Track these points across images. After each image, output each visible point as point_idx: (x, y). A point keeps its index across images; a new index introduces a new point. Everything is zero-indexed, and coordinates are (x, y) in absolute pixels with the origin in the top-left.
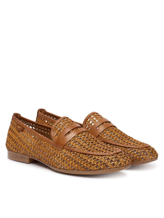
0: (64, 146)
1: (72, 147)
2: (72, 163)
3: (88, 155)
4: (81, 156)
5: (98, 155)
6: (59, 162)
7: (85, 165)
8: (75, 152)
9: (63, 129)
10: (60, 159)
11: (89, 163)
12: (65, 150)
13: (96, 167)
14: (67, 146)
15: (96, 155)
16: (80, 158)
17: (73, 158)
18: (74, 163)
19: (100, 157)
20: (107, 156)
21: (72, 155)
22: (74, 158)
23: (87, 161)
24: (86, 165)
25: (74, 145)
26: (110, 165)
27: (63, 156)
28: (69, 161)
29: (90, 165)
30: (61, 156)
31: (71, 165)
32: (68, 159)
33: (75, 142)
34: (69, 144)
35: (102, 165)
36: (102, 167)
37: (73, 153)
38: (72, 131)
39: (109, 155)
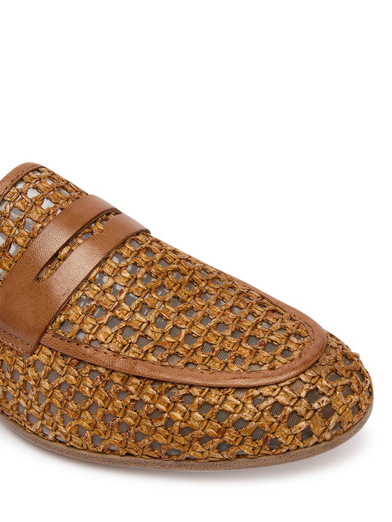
0: (41, 337)
1: (81, 336)
2: (94, 426)
3: (170, 386)
4: (132, 388)
5: (220, 388)
6: (31, 407)
7: (161, 440)
8: (101, 370)
9: (20, 241)
10: (30, 396)
11: (182, 432)
12: (49, 353)
13: (219, 448)
14: (55, 335)
15: (211, 387)
16: (133, 400)
17: (95, 402)
18: (102, 427)
19: (231, 398)
20: (266, 391)
21: (89, 383)
22: (100, 402)
23: (170, 421)
24: (167, 437)
25: (87, 328)
26: (291, 438)
27: (46, 384)
28: (79, 413)
29: (188, 437)
30: (32, 383)
31: (88, 434)
32: (72, 405)
33: (90, 312)
34: (62, 324)
35: (249, 441)
36: (246, 450)
37: (91, 371)
38: (65, 250)
39: (277, 384)
